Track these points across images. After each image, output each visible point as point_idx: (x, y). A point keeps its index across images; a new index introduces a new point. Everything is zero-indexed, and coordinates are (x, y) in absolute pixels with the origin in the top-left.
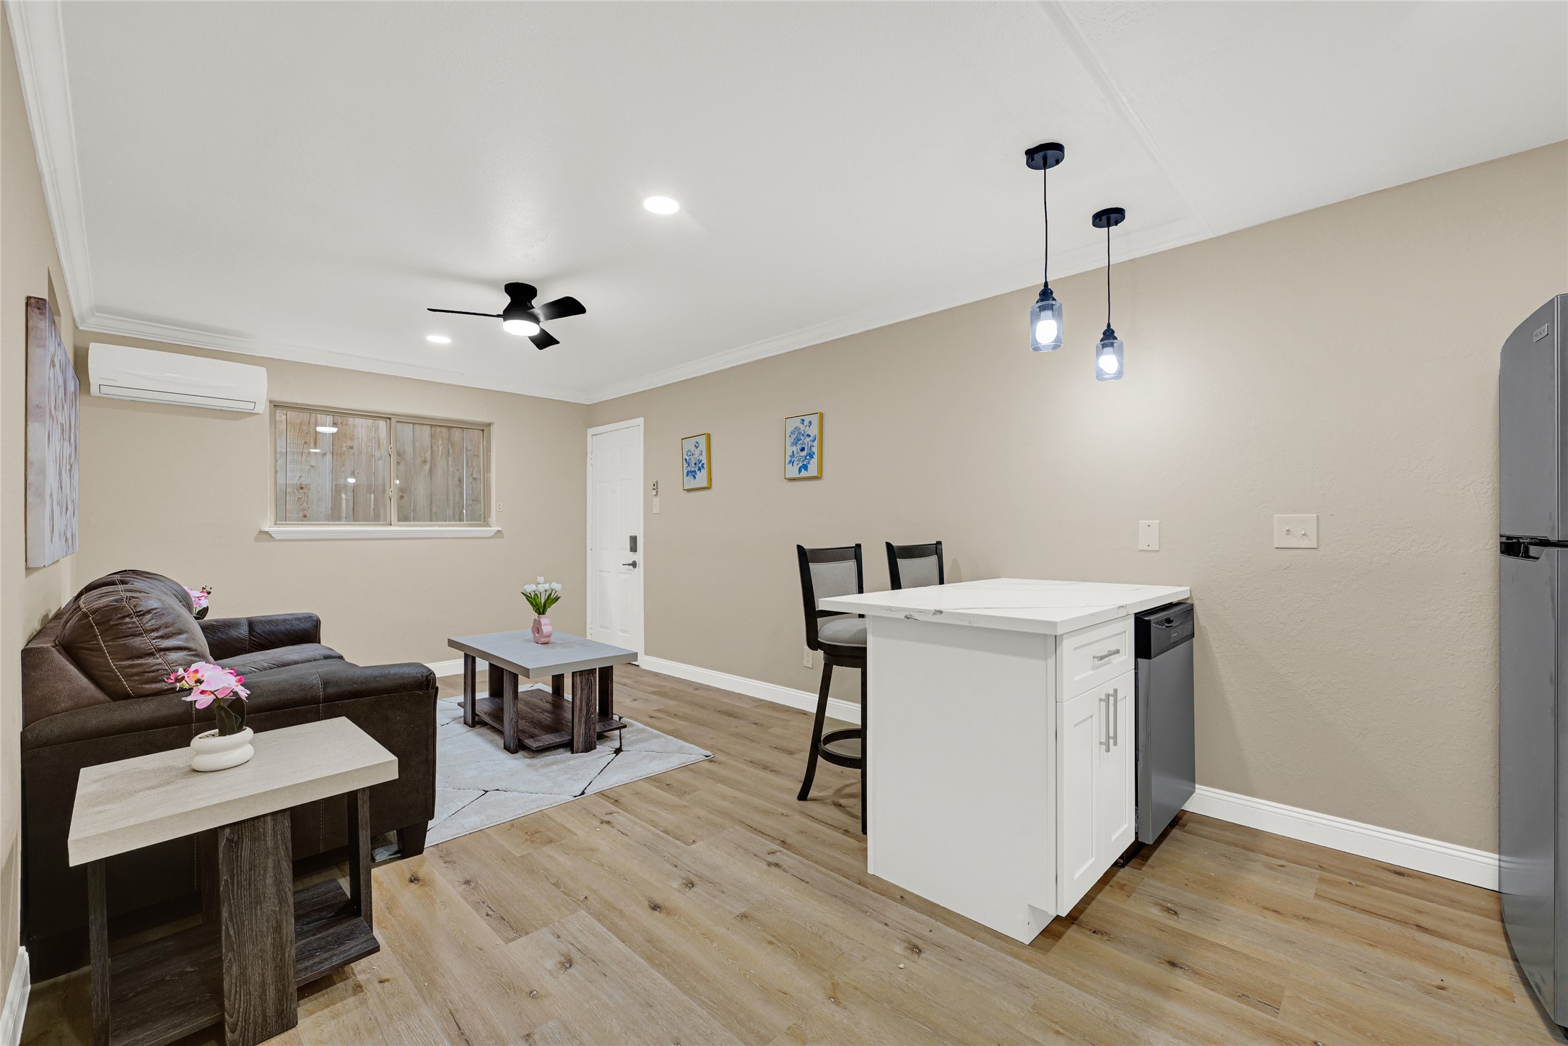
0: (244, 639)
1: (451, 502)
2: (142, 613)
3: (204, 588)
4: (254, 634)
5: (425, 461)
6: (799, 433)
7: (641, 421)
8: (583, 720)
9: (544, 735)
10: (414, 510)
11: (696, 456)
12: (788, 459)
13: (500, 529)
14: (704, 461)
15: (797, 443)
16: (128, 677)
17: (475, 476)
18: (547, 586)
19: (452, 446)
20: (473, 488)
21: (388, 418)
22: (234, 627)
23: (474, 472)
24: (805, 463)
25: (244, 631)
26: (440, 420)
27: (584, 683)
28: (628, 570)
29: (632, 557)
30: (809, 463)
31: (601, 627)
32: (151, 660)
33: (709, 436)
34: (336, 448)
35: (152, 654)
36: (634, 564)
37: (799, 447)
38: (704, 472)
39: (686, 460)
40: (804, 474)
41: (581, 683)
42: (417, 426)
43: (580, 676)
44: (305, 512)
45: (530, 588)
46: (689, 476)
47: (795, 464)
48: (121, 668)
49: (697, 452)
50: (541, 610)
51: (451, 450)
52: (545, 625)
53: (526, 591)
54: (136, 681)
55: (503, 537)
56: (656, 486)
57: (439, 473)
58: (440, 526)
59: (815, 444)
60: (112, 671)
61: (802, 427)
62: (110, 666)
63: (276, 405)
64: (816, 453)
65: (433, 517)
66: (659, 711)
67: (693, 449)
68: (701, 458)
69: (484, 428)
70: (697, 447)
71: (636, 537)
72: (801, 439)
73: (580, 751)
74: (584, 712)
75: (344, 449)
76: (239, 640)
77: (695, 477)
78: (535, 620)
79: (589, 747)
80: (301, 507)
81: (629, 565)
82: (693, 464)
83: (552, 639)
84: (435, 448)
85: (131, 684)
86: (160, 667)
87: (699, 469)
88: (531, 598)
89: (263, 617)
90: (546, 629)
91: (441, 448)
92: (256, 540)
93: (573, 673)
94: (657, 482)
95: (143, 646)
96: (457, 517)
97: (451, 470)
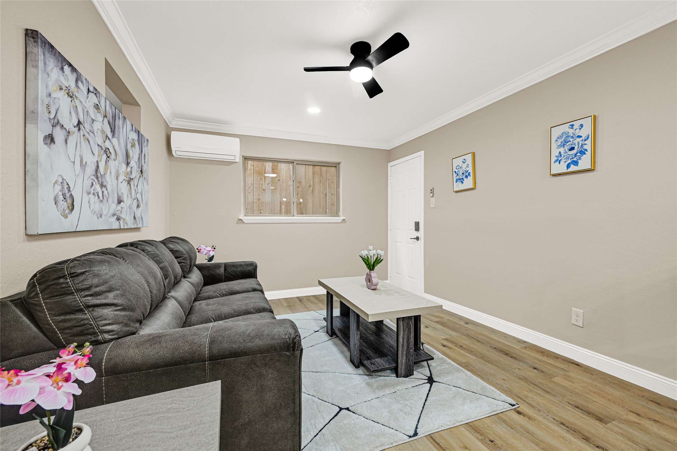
0: (221, 274)
1: (322, 206)
2: (75, 274)
3: (213, 246)
4: (227, 272)
5: (310, 186)
6: (568, 137)
7: (422, 153)
8: (405, 353)
9: (377, 358)
10: (306, 210)
11: (464, 168)
12: (554, 158)
13: (344, 218)
14: (470, 170)
15: (564, 145)
16: (62, 330)
17: (332, 192)
18: (374, 251)
19: (322, 178)
20: (331, 199)
21: (292, 162)
22: (217, 268)
23: (332, 190)
24: (575, 159)
25: (222, 270)
26: (316, 162)
27: (405, 326)
28: (414, 242)
29: (416, 234)
30: (580, 159)
31: (396, 273)
32: (80, 316)
33: (474, 154)
34: (273, 181)
35: (81, 311)
36: (417, 239)
37: (567, 148)
38: (470, 178)
39: (455, 172)
40: (573, 168)
41: (403, 326)
42: (306, 166)
43: (402, 321)
44: (261, 211)
45: (364, 253)
46: (458, 182)
47: (562, 162)
48: (56, 323)
49: (464, 166)
50: (372, 268)
51: (321, 180)
52: (374, 277)
53: (362, 254)
54: (68, 333)
55: (346, 222)
56: (432, 191)
57: (316, 191)
58: (316, 217)
59: (588, 142)
60: (50, 324)
61: (571, 131)
62: (48, 321)
63: (246, 159)
64: (589, 150)
65: (314, 213)
66: (447, 340)
67: (461, 164)
68: (467, 169)
69: (336, 165)
70: (464, 163)
71: (418, 222)
72: (570, 141)
73: (402, 375)
74: (406, 348)
75: (276, 181)
76: (220, 275)
77: (462, 183)
78: (367, 273)
79: (409, 374)
80: (259, 209)
81: (414, 239)
82: (461, 174)
83: (378, 287)
84: (315, 179)
85: (64, 336)
86: (87, 322)
87: (466, 177)
88: (365, 259)
89: (231, 262)
90: (374, 280)
91: (317, 179)
92: (237, 223)
93: (398, 319)
94: (433, 188)
95: (73, 304)
96: (324, 213)
97: (322, 190)
